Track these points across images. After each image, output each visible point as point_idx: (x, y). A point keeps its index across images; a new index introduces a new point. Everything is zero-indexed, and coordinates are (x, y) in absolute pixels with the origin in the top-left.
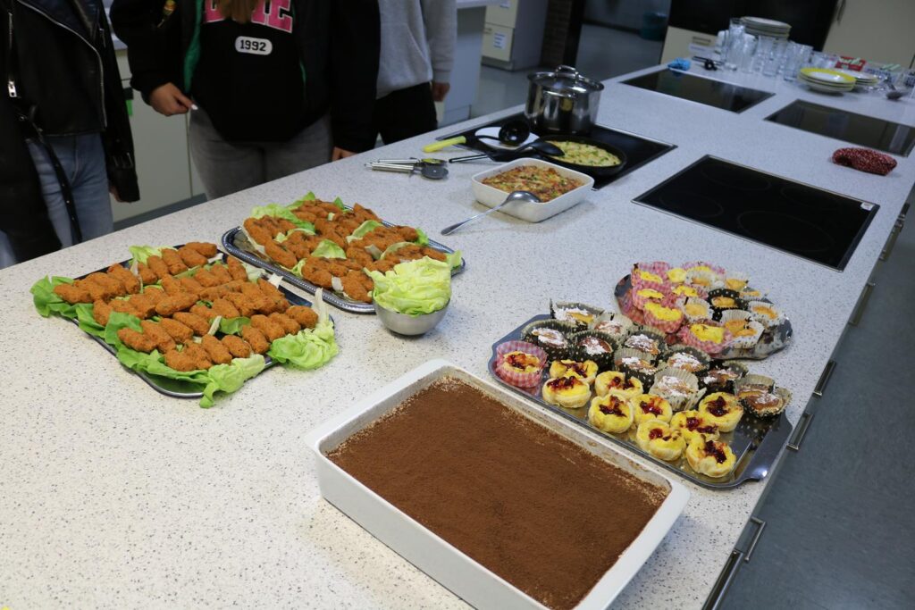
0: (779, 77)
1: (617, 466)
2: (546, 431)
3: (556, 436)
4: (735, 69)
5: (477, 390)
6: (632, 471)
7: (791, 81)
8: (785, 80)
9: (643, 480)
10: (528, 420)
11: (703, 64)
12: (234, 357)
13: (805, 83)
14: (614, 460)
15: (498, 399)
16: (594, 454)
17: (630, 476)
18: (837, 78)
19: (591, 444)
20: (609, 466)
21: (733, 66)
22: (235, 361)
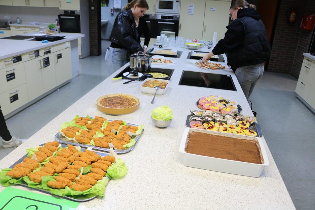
0: (179, 47)
1: (241, 139)
2: (221, 136)
3: (224, 137)
4: (167, 46)
5: (200, 133)
6: (245, 138)
7: (183, 48)
8: (182, 47)
9: (249, 139)
10: (216, 135)
11: (158, 46)
12: (98, 180)
13: (187, 47)
14: (240, 137)
15: (206, 133)
16: (235, 138)
17: (246, 140)
18: (195, 45)
19: (234, 136)
20: (239, 139)
21: (166, 46)
22: (99, 181)
